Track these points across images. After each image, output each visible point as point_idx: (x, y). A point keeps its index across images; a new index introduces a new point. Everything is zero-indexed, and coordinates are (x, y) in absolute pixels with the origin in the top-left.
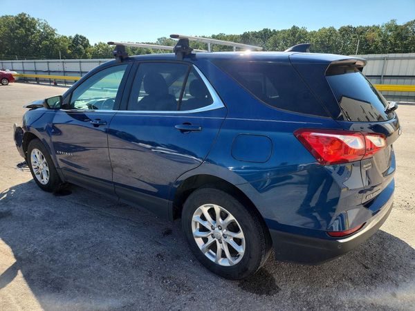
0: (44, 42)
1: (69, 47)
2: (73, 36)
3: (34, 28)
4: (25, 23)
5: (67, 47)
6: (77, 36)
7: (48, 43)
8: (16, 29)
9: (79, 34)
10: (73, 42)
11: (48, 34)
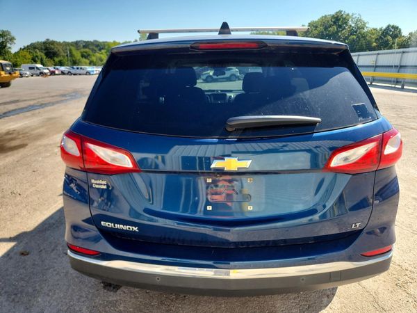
0: (352, 37)
1: (376, 39)
2: (384, 27)
3: (346, 23)
4: (340, 20)
5: (374, 40)
6: (389, 26)
7: (355, 37)
8: (330, 26)
9: (392, 24)
10: (383, 33)
11: (358, 28)
